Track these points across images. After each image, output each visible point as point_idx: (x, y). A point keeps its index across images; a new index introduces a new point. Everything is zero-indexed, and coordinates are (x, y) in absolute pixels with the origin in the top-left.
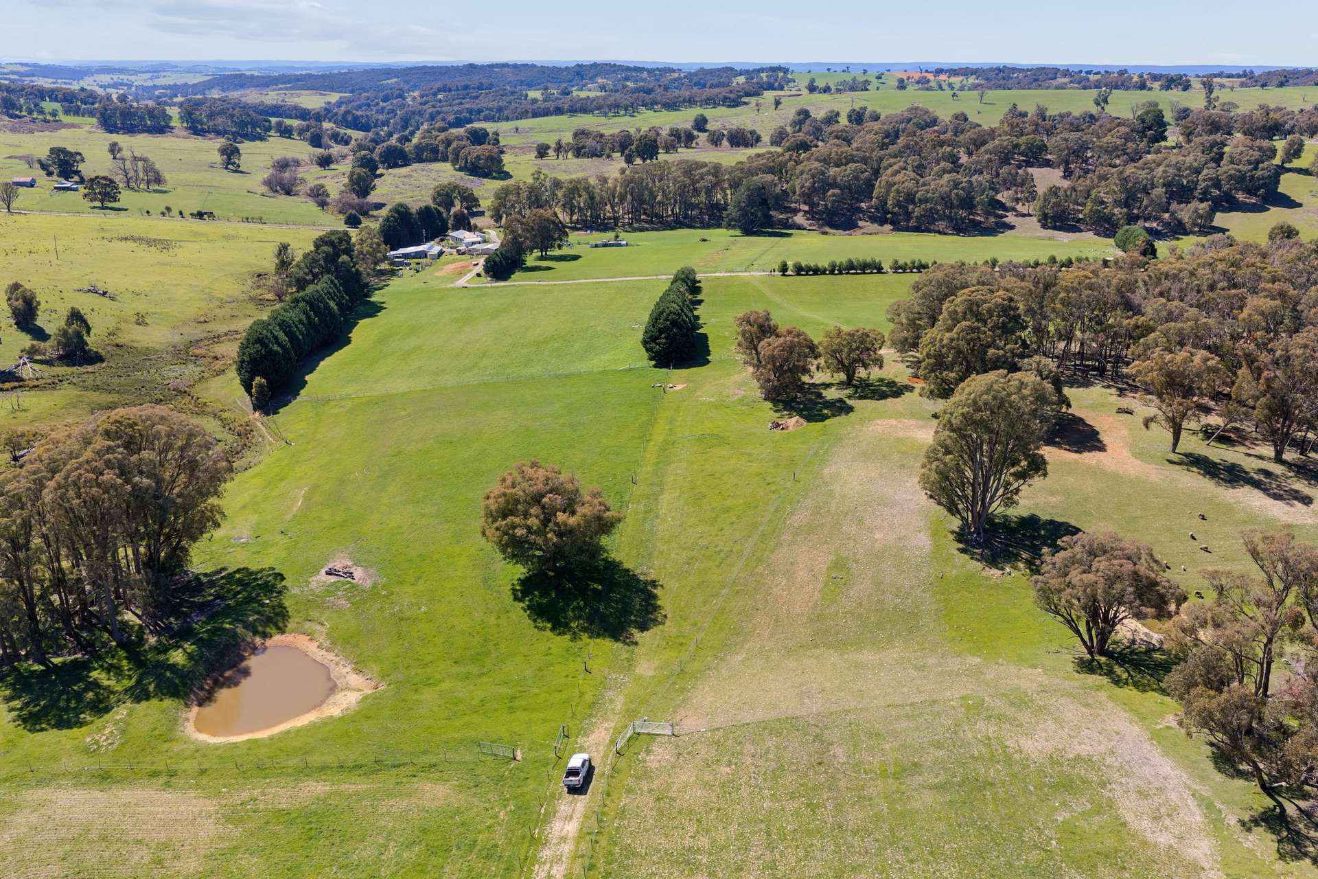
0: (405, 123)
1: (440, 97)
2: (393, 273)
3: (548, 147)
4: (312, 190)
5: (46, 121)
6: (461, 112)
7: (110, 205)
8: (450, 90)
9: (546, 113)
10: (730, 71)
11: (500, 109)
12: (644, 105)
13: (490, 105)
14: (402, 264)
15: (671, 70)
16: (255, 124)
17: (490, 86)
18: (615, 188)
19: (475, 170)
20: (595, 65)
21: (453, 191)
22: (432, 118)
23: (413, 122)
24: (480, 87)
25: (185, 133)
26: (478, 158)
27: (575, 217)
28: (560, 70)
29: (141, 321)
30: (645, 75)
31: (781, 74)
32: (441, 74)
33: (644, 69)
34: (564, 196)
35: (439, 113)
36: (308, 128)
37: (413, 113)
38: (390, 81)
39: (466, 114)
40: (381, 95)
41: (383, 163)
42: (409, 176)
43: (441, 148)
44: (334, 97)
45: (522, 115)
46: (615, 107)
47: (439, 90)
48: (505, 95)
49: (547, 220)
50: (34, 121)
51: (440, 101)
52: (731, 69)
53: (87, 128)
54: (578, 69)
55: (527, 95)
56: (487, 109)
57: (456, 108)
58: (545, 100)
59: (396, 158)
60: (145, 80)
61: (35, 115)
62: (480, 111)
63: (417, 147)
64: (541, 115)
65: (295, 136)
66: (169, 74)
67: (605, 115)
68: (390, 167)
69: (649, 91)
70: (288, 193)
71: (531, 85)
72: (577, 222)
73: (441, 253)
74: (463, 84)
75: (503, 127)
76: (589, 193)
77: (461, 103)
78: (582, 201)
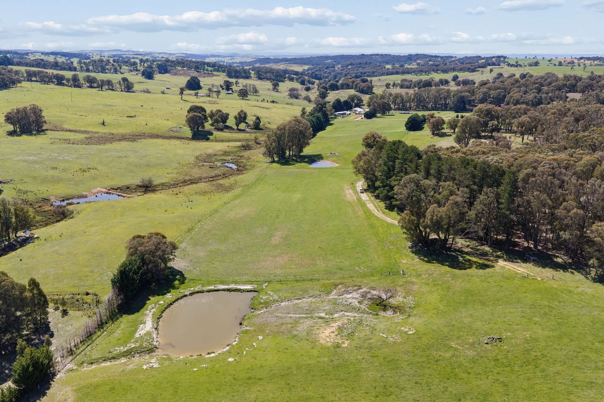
0: (335, 77)
1: (349, 67)
2: (335, 118)
3: (390, 84)
4: (305, 98)
5: (209, 74)
6: (357, 73)
7: (246, 98)
8: (353, 65)
9: (392, 74)
10: (479, 58)
11: (373, 72)
12: (434, 71)
13: (370, 71)
14: (338, 116)
15: (452, 57)
16: (281, 76)
17: (370, 63)
18: (411, 96)
19: (362, 91)
20: (417, 55)
21: (355, 97)
22: (346, 75)
23: (338, 77)
24: (366, 64)
25: (256, 79)
26: (364, 87)
27: (396, 107)
28: (401, 57)
29: (269, 123)
30: (439, 59)
31: (502, 59)
32: (350, 58)
33: (439, 56)
34: (393, 98)
35: (349, 73)
36: (300, 78)
37: (338, 73)
38: (328, 61)
39: (359, 74)
40: (325, 66)
41: (330, 89)
42: (339, 93)
43: (350, 84)
44: (306, 67)
45: (383, 74)
46: (421, 71)
47: (349, 65)
48: (377, 67)
49: (385, 103)
50: (205, 73)
51: (349, 69)
52: (480, 57)
53: (222, 76)
54: (409, 56)
55: (385, 67)
56: (368, 72)
57: (355, 72)
58: (392, 69)
59: (334, 87)
60: (229, 60)
61: (205, 72)
62: (365, 73)
63: (341, 84)
64: (390, 75)
65: (295, 81)
66: (237, 57)
67: (416, 75)
68: (332, 91)
69: (437, 66)
70: (297, 98)
71: (387, 63)
72: (397, 108)
73: (350, 114)
74: (359, 62)
75: (374, 79)
76: (401, 98)
77: (358, 70)
78: (399, 100)
